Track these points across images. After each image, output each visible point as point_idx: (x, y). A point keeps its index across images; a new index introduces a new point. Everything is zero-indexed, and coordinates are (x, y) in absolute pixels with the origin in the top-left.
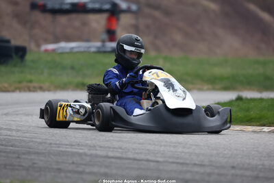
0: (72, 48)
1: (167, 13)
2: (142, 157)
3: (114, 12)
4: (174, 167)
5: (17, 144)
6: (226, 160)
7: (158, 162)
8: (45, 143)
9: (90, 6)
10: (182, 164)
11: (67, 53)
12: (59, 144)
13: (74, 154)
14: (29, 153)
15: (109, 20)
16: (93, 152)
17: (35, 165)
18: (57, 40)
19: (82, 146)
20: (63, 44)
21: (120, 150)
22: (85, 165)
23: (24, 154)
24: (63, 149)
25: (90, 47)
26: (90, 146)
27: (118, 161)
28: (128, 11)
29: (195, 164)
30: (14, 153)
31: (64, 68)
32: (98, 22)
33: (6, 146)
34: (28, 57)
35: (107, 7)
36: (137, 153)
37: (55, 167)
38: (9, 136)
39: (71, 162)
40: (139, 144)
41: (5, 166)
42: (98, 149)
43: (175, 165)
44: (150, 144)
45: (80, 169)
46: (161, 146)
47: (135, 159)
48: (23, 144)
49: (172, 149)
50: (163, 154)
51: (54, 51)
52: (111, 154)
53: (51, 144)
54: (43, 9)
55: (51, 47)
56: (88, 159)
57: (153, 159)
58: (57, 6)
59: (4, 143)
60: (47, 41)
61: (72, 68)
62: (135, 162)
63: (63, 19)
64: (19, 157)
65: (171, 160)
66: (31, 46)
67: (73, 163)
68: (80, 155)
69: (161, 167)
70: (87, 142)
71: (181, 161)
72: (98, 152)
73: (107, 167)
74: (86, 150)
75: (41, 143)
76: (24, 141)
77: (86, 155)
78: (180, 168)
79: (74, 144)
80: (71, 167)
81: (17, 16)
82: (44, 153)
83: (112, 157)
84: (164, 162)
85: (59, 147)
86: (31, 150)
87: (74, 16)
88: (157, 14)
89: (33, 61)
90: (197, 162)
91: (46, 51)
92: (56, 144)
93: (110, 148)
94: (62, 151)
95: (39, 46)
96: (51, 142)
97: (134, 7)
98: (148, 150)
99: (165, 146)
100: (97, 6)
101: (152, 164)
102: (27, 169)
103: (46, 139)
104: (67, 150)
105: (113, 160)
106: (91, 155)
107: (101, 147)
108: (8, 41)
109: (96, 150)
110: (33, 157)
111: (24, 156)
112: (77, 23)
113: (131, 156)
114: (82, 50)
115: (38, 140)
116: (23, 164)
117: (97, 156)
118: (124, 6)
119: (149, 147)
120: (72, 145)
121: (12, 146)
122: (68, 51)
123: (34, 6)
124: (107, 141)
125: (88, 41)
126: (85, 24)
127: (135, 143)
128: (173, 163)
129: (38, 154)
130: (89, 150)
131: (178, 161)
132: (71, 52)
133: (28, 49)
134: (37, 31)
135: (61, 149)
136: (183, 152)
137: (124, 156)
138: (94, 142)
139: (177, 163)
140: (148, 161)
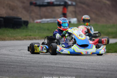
0: (48, 21)
1: (88, 5)
2: (78, 67)
3: (66, 5)
4: (92, 71)
5: (25, 62)
6: (114, 68)
7: (85, 69)
8: (37, 62)
9: (55, 3)
10: (95, 70)
11: (46, 23)
12: (43, 62)
13: (49, 66)
14: (30, 66)
15: (64, 9)
16: (58, 65)
17: (33, 71)
18: (41, 18)
19: (53, 63)
20: (44, 20)
21: (69, 64)
22: (54, 71)
23: (28, 67)
24: (45, 64)
25: (56, 21)
26: (56, 63)
27: (68, 69)
28: (72, 5)
29: (101, 70)
30: (24, 66)
31: (44, 30)
32: (59, 10)
33: (20, 63)
34: (29, 25)
35: (62, 3)
36: (76, 66)
37: (41, 72)
38: (22, 59)
39: (48, 69)
40: (77, 61)
41: (20, 72)
42: (60, 64)
43: (92, 70)
44: (82, 62)
45: (52, 73)
46: (86, 62)
47: (75, 68)
48: (27, 62)
49: (91, 63)
50: (87, 66)
51: (40, 22)
52: (65, 66)
53: (39, 62)
54: (36, 5)
55: (39, 21)
56: (55, 68)
57: (83, 68)
58: (41, 4)
59: (19, 62)
60: (37, 19)
61: (48, 30)
62: (76, 69)
63: (44, 9)
64: (25, 68)
65: (91, 68)
66: (30, 21)
67: (49, 70)
68: (52, 66)
69: (87, 72)
70: (55, 61)
71: (95, 69)
72: (60, 66)
73: (63, 72)
74: (54, 65)
75: (35, 62)
76: (28, 61)
77: (54, 66)
78: (95, 72)
79: (49, 62)
80: (48, 72)
81: (24, 8)
82: (36, 66)
83: (66, 68)
84: (88, 69)
85: (43, 63)
86: (31, 65)
87: (48, 7)
88: (84, 6)
89: (31, 27)
90: (102, 69)
91: (37, 22)
92: (41, 62)
93: (64, 63)
94: (44, 65)
95: (34, 20)
96: (40, 61)
97: (74, 3)
98: (81, 64)
99: (88, 62)
100: (58, 3)
101: (83, 70)
102: (29, 73)
103: (37, 60)
104: (46, 64)
105: (66, 69)
106: (56, 67)
107: (61, 63)
108: (21, 19)
109: (59, 64)
110: (32, 68)
111: (28, 68)
112: (50, 11)
113: (74, 67)
114: (52, 22)
115: (34, 61)
116: (28, 71)
117: (59, 67)
118: (70, 3)
119: (82, 63)
120: (48, 63)
121: (23, 63)
122: (46, 22)
123: (31, 4)
124: (63, 60)
125: (54, 18)
126: (53, 11)
127: (75, 61)
128: (91, 69)
129: (34, 66)
130: (56, 64)
131: (94, 69)
132: (48, 23)
133: (29, 22)
134: (33, 14)
135: (44, 64)
136: (96, 65)
137: (71, 67)
138: (58, 61)
139: (93, 70)
140: (81, 69)
